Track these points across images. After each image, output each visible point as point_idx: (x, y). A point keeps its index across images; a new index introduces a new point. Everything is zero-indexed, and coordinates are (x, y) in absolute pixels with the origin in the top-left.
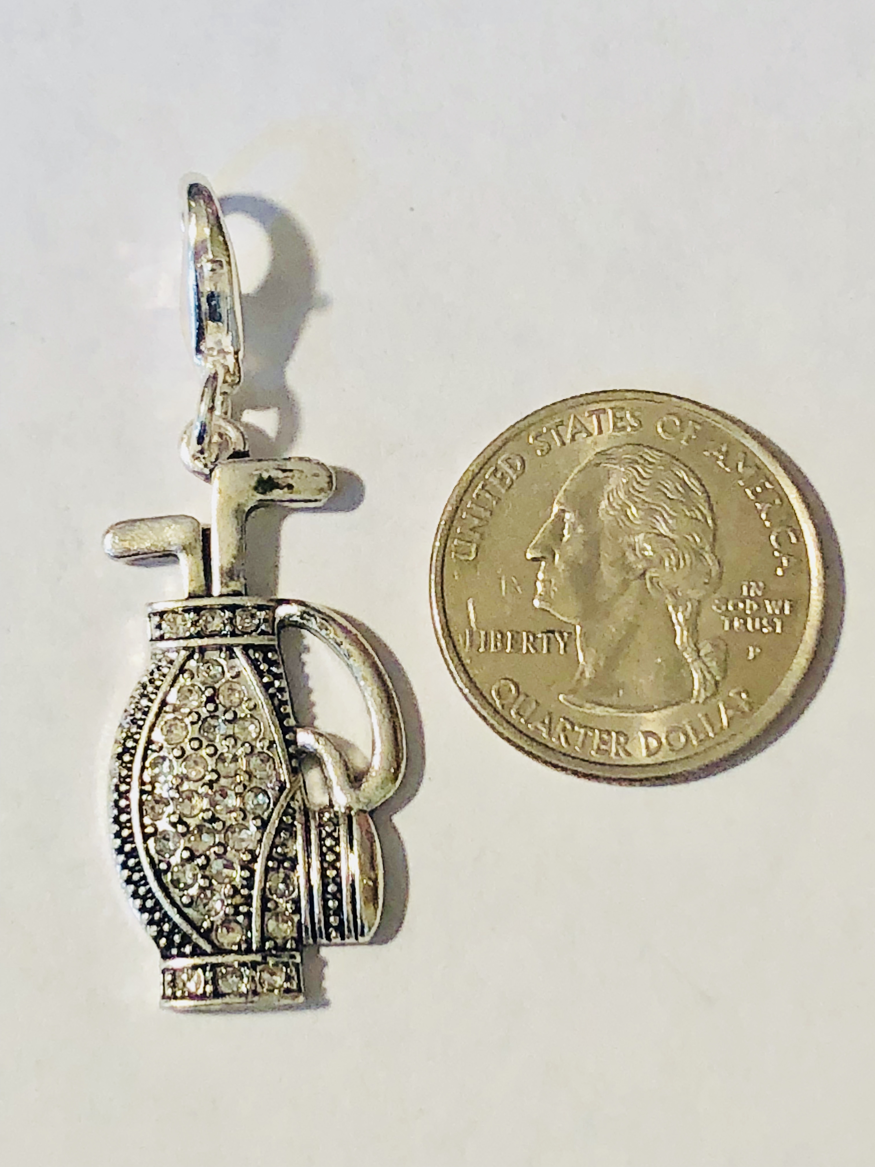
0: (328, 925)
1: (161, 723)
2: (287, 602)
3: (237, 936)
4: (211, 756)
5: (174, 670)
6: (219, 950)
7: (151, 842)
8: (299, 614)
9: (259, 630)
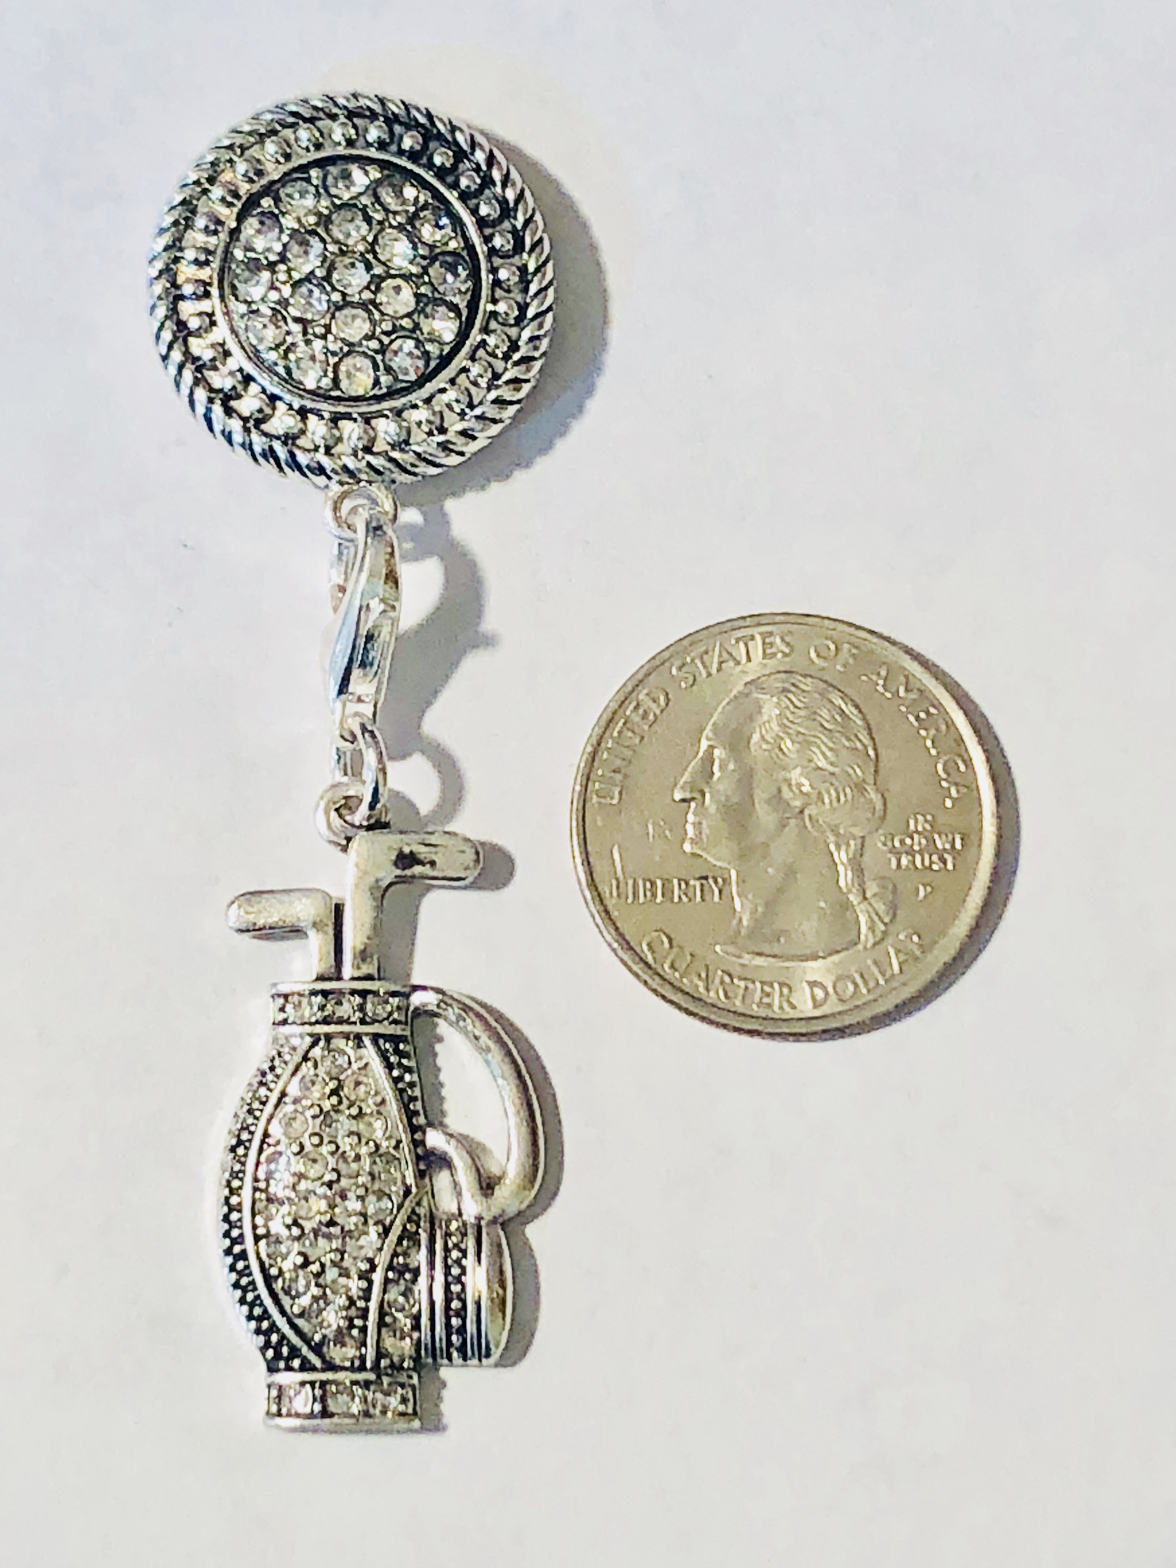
0: (449, 1343)
1: (279, 1114)
2: (424, 988)
3: (351, 1352)
4: (333, 1154)
5: (298, 1058)
6: (330, 1366)
7: (263, 1243)
8: (436, 1002)
9: (391, 1019)
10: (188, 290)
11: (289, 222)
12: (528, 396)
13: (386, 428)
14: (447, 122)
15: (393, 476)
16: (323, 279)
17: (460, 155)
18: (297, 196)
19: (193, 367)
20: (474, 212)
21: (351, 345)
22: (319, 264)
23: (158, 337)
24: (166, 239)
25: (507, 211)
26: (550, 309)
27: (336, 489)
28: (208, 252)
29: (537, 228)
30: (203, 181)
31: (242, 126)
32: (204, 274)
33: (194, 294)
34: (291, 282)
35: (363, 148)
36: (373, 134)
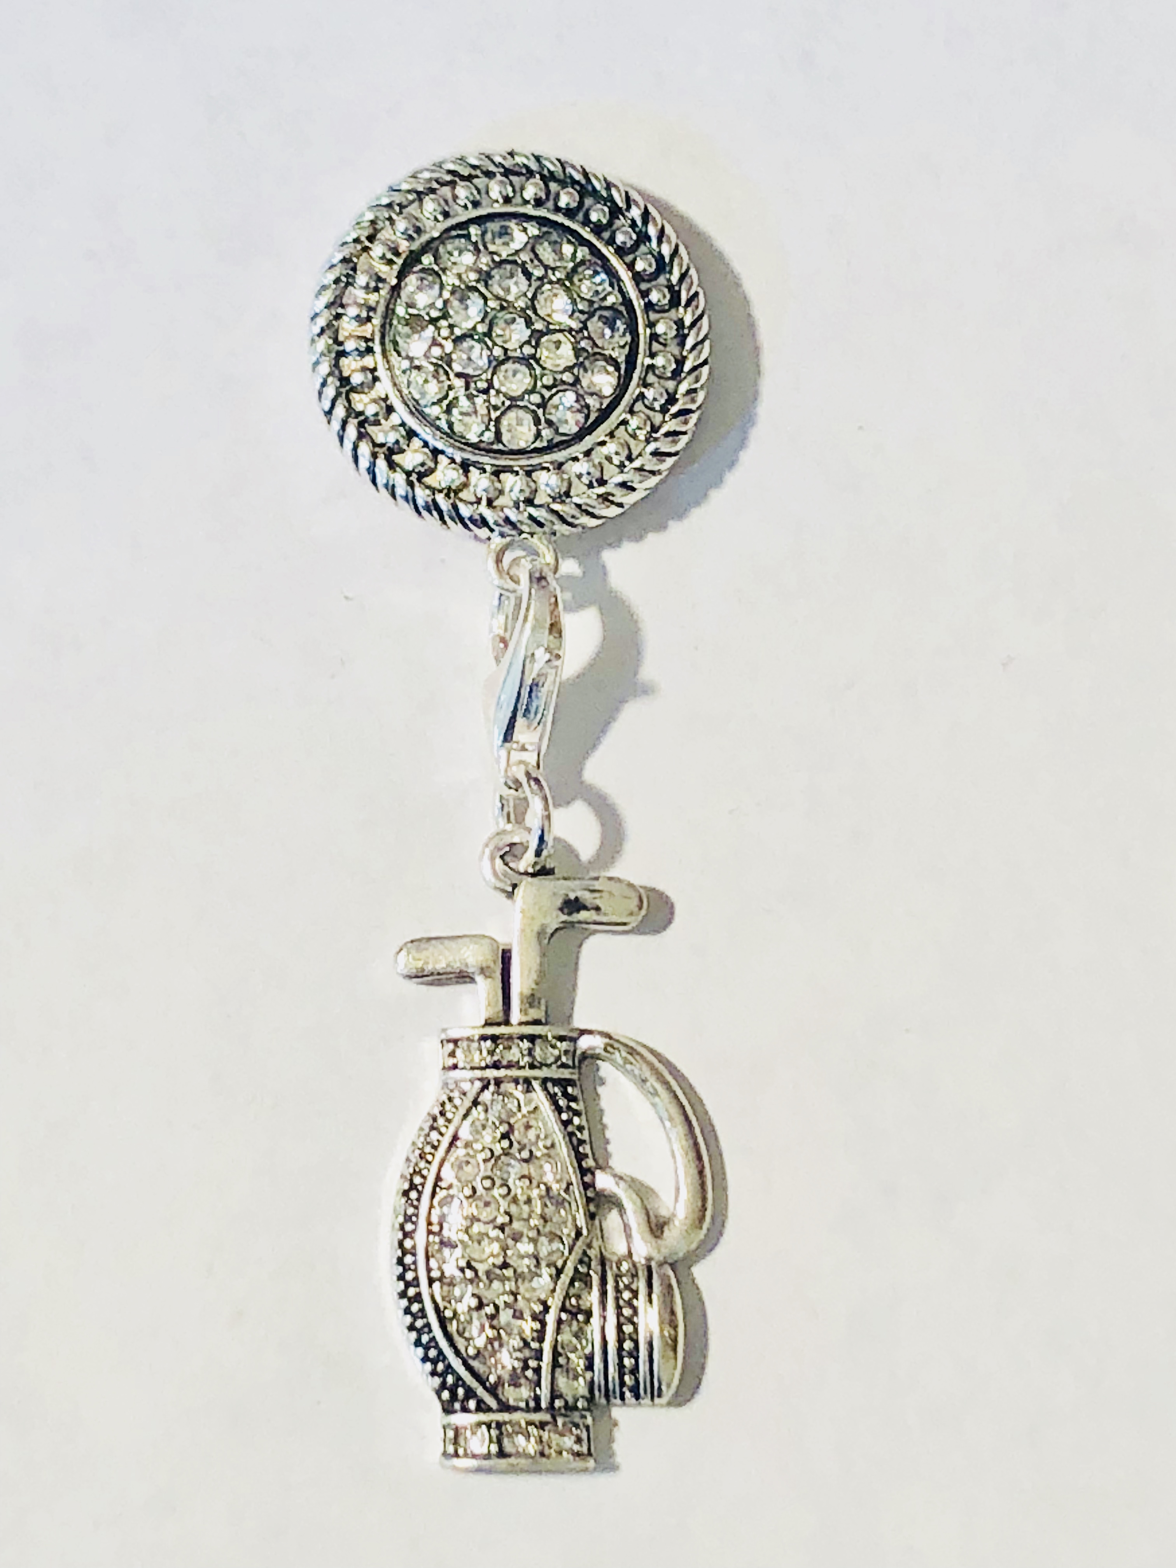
0: (622, 1384)
1: (452, 1158)
2: (590, 1032)
3: (525, 1392)
4: (504, 1197)
5: (468, 1103)
6: (505, 1407)
7: (436, 1285)
8: (602, 1046)
9: (559, 1063)
10: (350, 346)
11: (450, 279)
12: (684, 449)
13: (548, 481)
14: (602, 179)
15: (556, 527)
16: (485, 334)
17: (615, 212)
18: (456, 253)
19: (356, 421)
20: (631, 266)
21: (511, 399)
22: (479, 320)
23: (320, 394)
24: (328, 296)
25: (662, 266)
26: (705, 362)
27: (497, 541)
28: (371, 309)
29: (692, 283)
30: (363, 239)
31: (399, 185)
32: (367, 330)
33: (357, 349)
34: (453, 337)
35: (522, 205)
36: (530, 192)
